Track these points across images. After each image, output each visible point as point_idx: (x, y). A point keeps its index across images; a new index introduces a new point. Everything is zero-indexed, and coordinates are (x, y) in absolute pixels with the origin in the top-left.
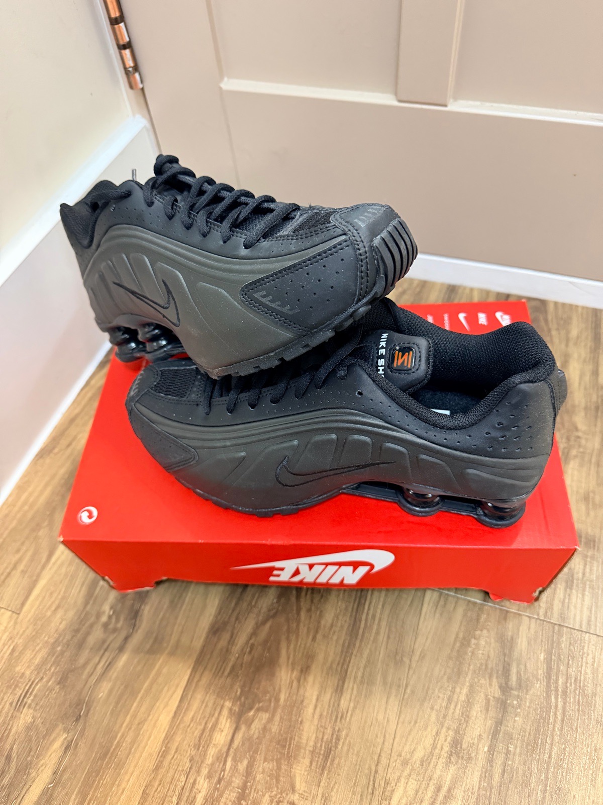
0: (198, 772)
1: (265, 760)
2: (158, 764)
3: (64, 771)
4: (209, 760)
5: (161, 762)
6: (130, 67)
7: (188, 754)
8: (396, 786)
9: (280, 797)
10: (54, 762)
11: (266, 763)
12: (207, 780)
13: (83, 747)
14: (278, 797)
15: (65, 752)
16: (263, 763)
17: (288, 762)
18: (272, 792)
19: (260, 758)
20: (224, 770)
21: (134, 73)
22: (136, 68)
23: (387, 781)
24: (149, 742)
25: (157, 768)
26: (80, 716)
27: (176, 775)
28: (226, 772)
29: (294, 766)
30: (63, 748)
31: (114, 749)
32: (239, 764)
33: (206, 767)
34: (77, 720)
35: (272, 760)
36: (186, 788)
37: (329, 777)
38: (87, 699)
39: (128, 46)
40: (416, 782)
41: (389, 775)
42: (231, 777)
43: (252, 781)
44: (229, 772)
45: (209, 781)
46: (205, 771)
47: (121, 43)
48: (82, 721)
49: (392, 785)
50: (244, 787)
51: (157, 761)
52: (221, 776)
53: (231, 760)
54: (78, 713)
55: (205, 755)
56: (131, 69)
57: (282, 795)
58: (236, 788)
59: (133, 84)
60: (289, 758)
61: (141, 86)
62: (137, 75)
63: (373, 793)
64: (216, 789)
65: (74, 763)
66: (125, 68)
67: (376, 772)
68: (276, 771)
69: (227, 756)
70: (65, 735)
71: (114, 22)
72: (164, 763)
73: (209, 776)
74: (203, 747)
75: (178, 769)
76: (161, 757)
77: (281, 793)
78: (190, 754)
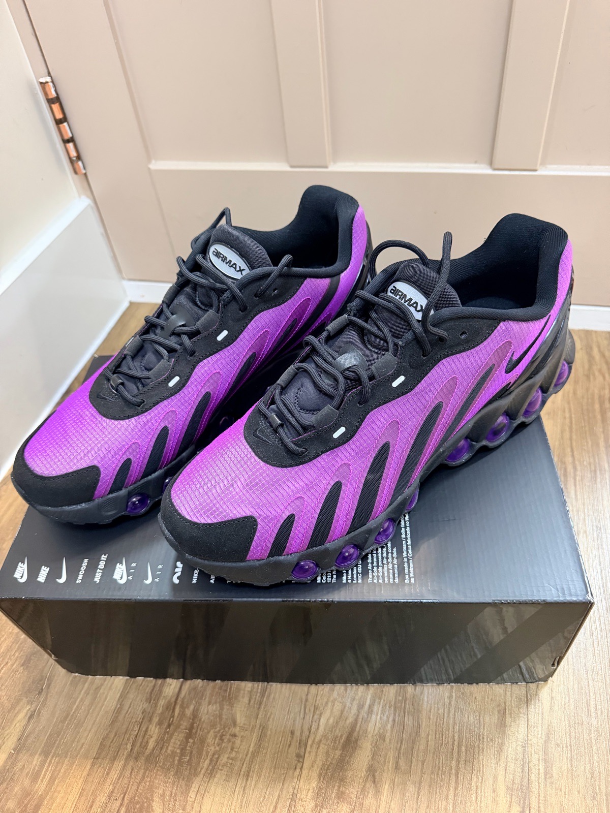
0: (150, 720)
1: (209, 703)
2: (113, 719)
3: (28, 736)
4: (159, 710)
5: (117, 717)
6: (74, 157)
7: (141, 707)
8: (324, 709)
9: (224, 732)
10: (18, 730)
11: (211, 706)
12: (158, 727)
13: (45, 714)
14: (221, 731)
15: (29, 721)
16: (208, 706)
17: (230, 703)
18: (216, 728)
19: (205, 702)
20: (173, 717)
21: (77, 162)
22: (79, 157)
23: (316, 707)
24: (106, 703)
25: (113, 722)
26: (42, 689)
27: (130, 727)
28: (175, 719)
29: (235, 705)
30: (27, 718)
31: (73, 713)
32: (186, 710)
33: (157, 716)
34: (40, 693)
35: (216, 703)
36: (139, 736)
37: (265, 709)
38: (48, 675)
39: (72, 140)
40: (341, 705)
41: (317, 702)
42: (179, 721)
43: (198, 722)
44: (178, 717)
45: (160, 727)
46: (156, 720)
47: (66, 138)
48: (44, 693)
49: (321, 709)
50: (191, 728)
51: (113, 717)
52: (171, 722)
53: (180, 707)
54: (40, 688)
55: (156, 706)
56: (74, 159)
57: (224, 729)
58: (185, 729)
59: (77, 170)
60: (230, 699)
61: (84, 171)
62: (80, 163)
63: (304, 718)
64: (166, 732)
65: (37, 729)
66: (70, 158)
67: (307, 700)
68: (219, 711)
69: (175, 705)
70: (28, 707)
71: (59, 122)
72: (119, 718)
73: (160, 723)
74: (154, 700)
75: (132, 721)
76: (116, 713)
77: (224, 728)
78: (143, 707)
